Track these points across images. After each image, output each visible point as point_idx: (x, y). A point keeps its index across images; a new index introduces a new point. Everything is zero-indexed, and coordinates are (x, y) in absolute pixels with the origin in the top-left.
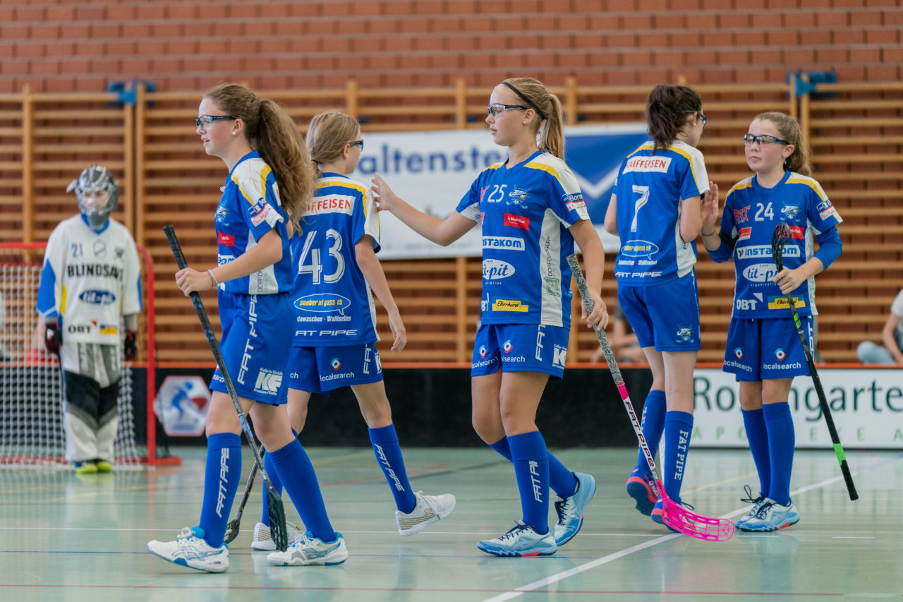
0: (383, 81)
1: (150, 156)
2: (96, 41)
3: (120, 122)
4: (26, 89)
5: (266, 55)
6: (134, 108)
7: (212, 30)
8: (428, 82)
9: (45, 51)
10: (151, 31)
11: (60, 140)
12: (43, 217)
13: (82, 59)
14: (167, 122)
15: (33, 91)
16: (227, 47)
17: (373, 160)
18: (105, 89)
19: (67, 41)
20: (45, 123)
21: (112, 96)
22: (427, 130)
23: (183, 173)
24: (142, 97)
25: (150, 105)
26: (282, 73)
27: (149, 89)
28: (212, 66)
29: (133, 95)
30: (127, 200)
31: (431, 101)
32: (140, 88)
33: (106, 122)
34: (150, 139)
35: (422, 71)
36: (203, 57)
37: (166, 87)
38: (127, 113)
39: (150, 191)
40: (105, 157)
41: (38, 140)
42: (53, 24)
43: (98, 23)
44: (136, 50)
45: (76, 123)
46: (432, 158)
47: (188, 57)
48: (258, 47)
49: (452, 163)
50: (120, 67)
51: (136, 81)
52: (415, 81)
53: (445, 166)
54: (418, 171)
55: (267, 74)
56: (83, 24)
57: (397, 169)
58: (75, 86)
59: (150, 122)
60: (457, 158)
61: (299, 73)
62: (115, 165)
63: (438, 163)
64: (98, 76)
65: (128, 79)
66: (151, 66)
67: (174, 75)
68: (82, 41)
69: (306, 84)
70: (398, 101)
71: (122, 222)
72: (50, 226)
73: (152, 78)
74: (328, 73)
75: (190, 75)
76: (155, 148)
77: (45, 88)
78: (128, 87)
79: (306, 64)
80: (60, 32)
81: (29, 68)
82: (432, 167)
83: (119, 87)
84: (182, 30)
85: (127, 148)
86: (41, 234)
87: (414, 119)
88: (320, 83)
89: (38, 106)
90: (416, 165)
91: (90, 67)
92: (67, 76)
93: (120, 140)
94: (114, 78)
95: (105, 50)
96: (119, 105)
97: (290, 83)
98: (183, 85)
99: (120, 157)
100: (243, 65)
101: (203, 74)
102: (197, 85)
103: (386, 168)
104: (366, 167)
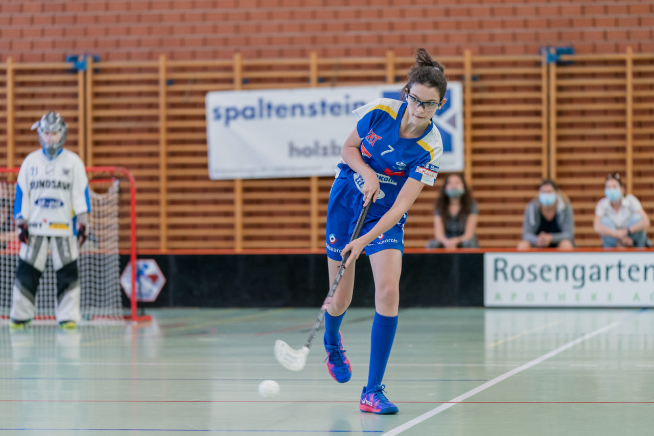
0: (259, 54)
1: (96, 107)
2: (58, 27)
3: (75, 83)
4: (9, 60)
5: (177, 36)
6: (85, 73)
7: (139, 18)
8: (291, 54)
9: (22, 34)
10: (97, 19)
11: (33, 96)
12: (21, 150)
13: (48, 39)
14: (108, 83)
15: (15, 61)
16: (150, 31)
17: (253, 109)
18: (64, 59)
19: (37, 27)
20: (22, 84)
21: (69, 65)
22: (290, 88)
23: (119, 119)
24: (90, 66)
25: (96, 71)
26: (188, 49)
27: (96, 60)
28: (139, 43)
29: (83, 65)
30: (80, 137)
31: (292, 67)
32: (89, 60)
33: (65, 83)
34: (96, 95)
35: (286, 47)
36: (133, 37)
37: (107, 58)
38: (80, 77)
39: (96, 131)
40: (64, 107)
41: (17, 96)
42: (27, 15)
43: (59, 14)
44: (85, 32)
45: (44, 84)
46: (294, 107)
47: (123, 37)
48: (171, 31)
49: (307, 111)
50: (74, 44)
51: (86, 55)
52: (281, 54)
53: (302, 113)
54: (283, 116)
55: (178, 49)
56: (49, 14)
57: (269, 115)
58: (43, 58)
59: (96, 83)
60: (312, 107)
61: (200, 49)
62: (69, 113)
63: (298, 111)
64: (59, 51)
65: (79, 52)
66: (96, 44)
67: (113, 50)
68: (48, 26)
69: (205, 56)
70: (269, 68)
71: (77, 153)
73: (98, 52)
74: (220, 48)
75: (124, 50)
76: (100, 101)
77: (22, 59)
78: (81, 59)
79: (205, 42)
80: (32, 21)
81: (11, 46)
82: (293, 114)
83: (74, 59)
84: (118, 19)
85: (80, 101)
86: (18, 161)
87: (281, 80)
88: (215, 55)
89: (18, 72)
90: (282, 112)
91: (54, 45)
92: (38, 52)
93: (75, 95)
94: (71, 53)
95: (64, 33)
96: (74, 71)
97: (193, 56)
98: (119, 57)
99: (75, 107)
100: (161, 43)
101: (133, 50)
102: (129, 57)
103: (261, 115)
104: (248, 114)
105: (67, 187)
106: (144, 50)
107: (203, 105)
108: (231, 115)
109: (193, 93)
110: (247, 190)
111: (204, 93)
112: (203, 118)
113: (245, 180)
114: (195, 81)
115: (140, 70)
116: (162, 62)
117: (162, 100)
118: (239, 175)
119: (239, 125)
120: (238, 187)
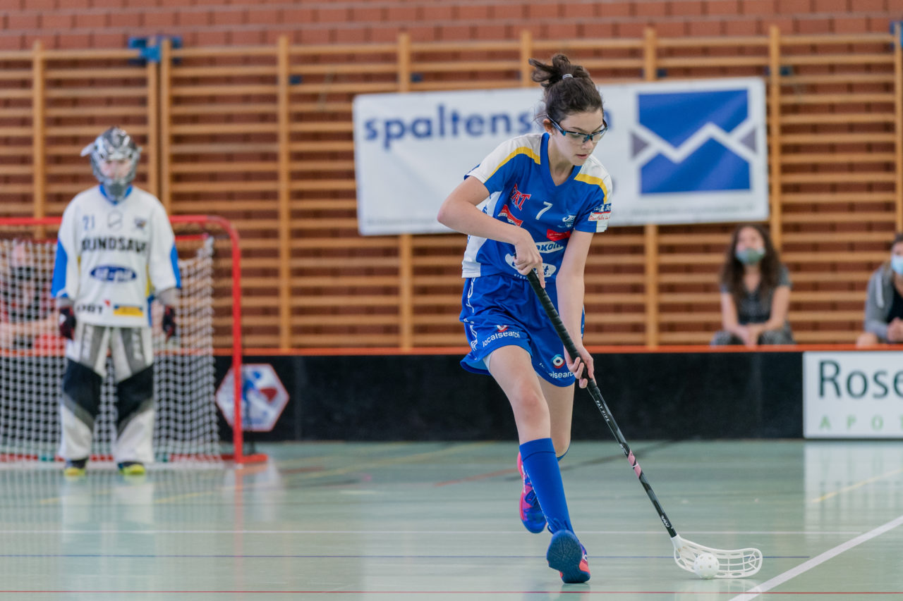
0: (438, 34)
1: (176, 120)
3: (142, 82)
4: (37, 45)
5: (307, 6)
6: (159, 66)
8: (490, 34)
9: (57, 3)
11: (75, 102)
12: (57, 188)
13: (99, 11)
14: (195, 81)
15: (46, 47)
17: (428, 122)
18: (125, 44)
20: (58, 83)
21: (134, 53)
22: (489, 89)
23: (213, 138)
24: (166, 53)
25: (176, 62)
26: (324, 26)
27: (175, 45)
28: (245, 18)
29: (156, 53)
30: (151, 169)
31: (492, 55)
32: (166, 44)
33: (126, 82)
34: (177, 100)
35: (481, 22)
36: (235, 8)
37: (194, 42)
38: (150, 72)
39: (177, 158)
40: (126, 121)
41: (51, 103)
44: (159, 0)
45: (92, 83)
46: (494, 119)
47: (219, 8)
49: (516, 125)
50: (141, 20)
51: (160, 36)
52: (474, 33)
53: (508, 129)
54: (479, 134)
55: (307, 27)
57: (455, 132)
58: (91, 42)
59: (176, 81)
60: (522, 119)
61: (343, 26)
62: (137, 130)
63: (501, 125)
64: (117, 31)
65: (149, 32)
66: (176, 19)
67: (203, 29)
69: (351, 37)
70: (455, 56)
72: (65, 198)
73: (177, 31)
74: (376, 25)
75: (221, 28)
76: (183, 110)
77: (57, 44)
78: (152, 43)
79: (351, 15)
81: (39, 22)
82: (494, 130)
83: (141, 43)
85: (151, 111)
86: (55, 208)
87: (473, 76)
88: (368, 36)
89: (51, 64)
90: (476, 128)
91: (108, 20)
92: (84, 31)
93: (143, 101)
94: (136, 33)
95: (125, 2)
96: (141, 63)
97: (333, 37)
98: (213, 40)
99: (142, 120)
100: (280, 17)
101: (236, 28)
102: (228, 39)
103: (442, 132)
104: (421, 130)
105: (141, 248)
106: (254, 27)
107: (348, 117)
108: (393, 131)
109: (332, 97)
110: (419, 252)
111: (350, 97)
112: (349, 136)
113: (416, 236)
114: (335, 78)
115: (246, 60)
116: (282, 48)
117: (283, 108)
118: (406, 228)
119: (405, 147)
120: (406, 246)
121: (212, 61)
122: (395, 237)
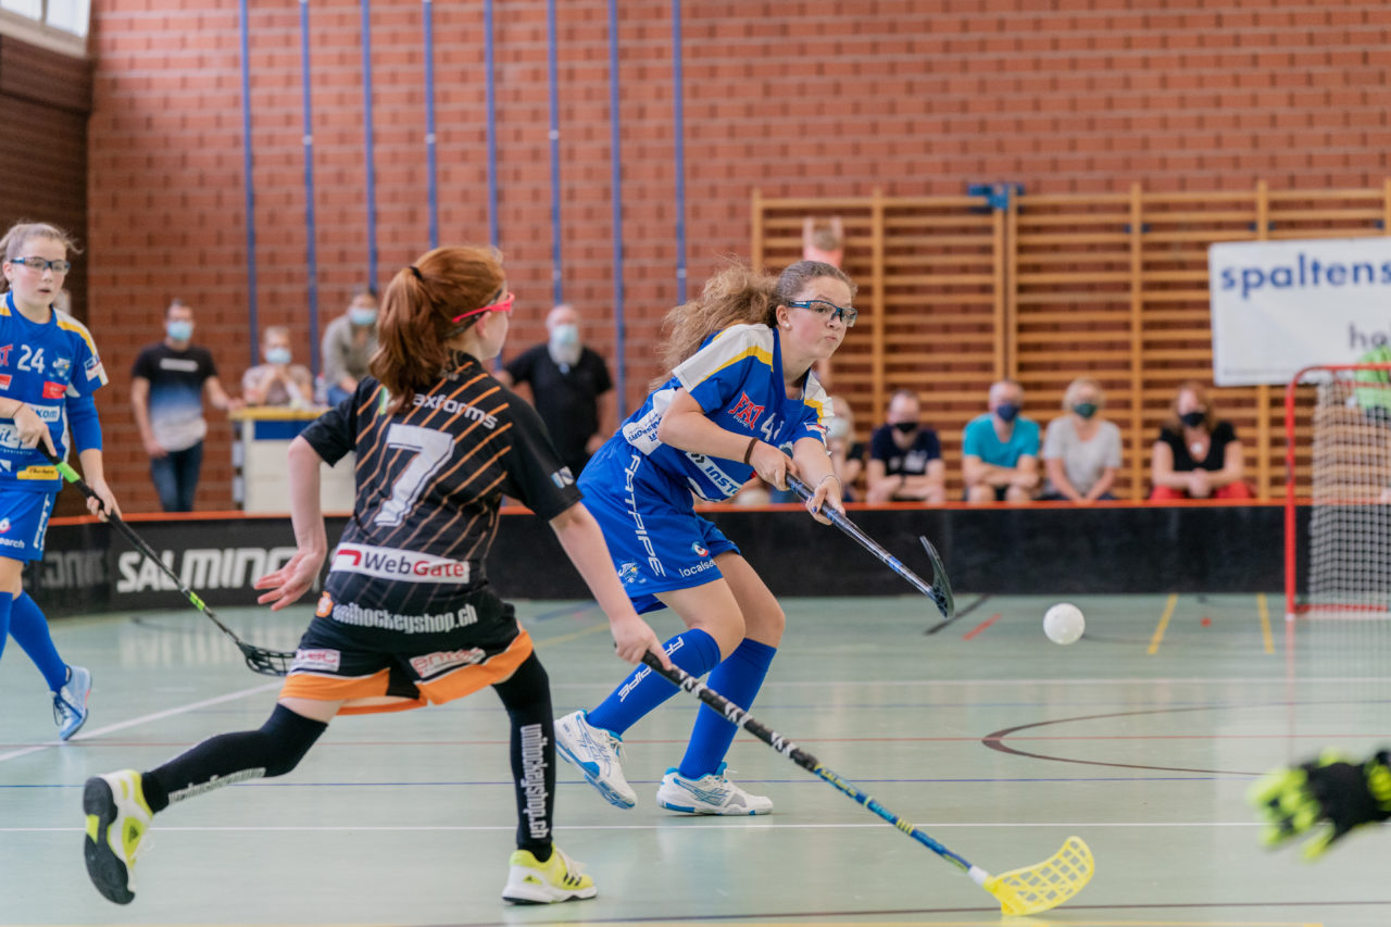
0: (1292, 182)
1: (1022, 269)
2: (955, 138)
3: (988, 230)
4: (877, 192)
5: (1155, 153)
6: (1005, 214)
7: (1091, 124)
9: (892, 149)
10: (1019, 126)
13: (937, 158)
14: (1038, 229)
15: (884, 195)
16: (1109, 144)
17: (1288, 271)
18: (966, 190)
19: (919, 138)
20: (899, 231)
21: (980, 201)
24: (1013, 201)
25: (1022, 210)
26: (1173, 173)
27: (1021, 192)
28: (1090, 165)
29: (1002, 200)
31: (1348, 204)
32: (1012, 191)
34: (1021, 249)
35: (1336, 170)
36: (1081, 155)
37: (1037, 188)
38: (997, 220)
39: (1024, 308)
41: (891, 251)
42: (901, 118)
43: (955, 117)
44: (1000, 147)
45: (930, 231)
46: (1357, 268)
47: (1063, 155)
48: (1145, 144)
49: (1380, 275)
50: (981, 167)
51: (1006, 185)
52: (1328, 181)
53: (1371, 278)
54: (1340, 283)
55: (1157, 174)
56: (938, 118)
57: (1316, 281)
58: (928, 189)
59: (1022, 230)
60: (1387, 268)
61: (1193, 173)
62: (978, 279)
63: (1363, 274)
64: (956, 178)
65: (994, 180)
66: (1018, 166)
67: (1047, 176)
68: (936, 137)
69: (1201, 185)
70: (1309, 204)
73: (1026, 178)
74: (1228, 173)
75: (1065, 176)
76: (1029, 259)
77: (894, 191)
78: (998, 190)
79: (1201, 163)
80: (910, 128)
81: (874, 169)
82: (1356, 279)
83: (986, 191)
84: (1055, 125)
85: (997, 259)
86: (895, 359)
88: (1219, 184)
89: (890, 212)
90: (1337, 277)
91: (947, 167)
92: (919, 178)
93: (987, 250)
94: (976, 180)
95: (964, 147)
96: (987, 211)
97: (1182, 184)
98: (1057, 188)
99: (989, 269)
100: (1127, 164)
101: (1081, 175)
102: (1073, 186)
103: (1302, 281)
104: (1280, 279)
106: (1099, 175)
107: (1204, 265)
108: (1250, 281)
109: (1186, 246)
110: (1276, 403)
111: (1203, 246)
112: (1203, 285)
113: (1273, 387)
114: (1190, 227)
115: (1092, 208)
116: (1135, 196)
117: (1136, 257)
118: (1264, 379)
119: (1264, 296)
120: (1263, 397)
121: (1055, 209)
122: (1253, 388)
